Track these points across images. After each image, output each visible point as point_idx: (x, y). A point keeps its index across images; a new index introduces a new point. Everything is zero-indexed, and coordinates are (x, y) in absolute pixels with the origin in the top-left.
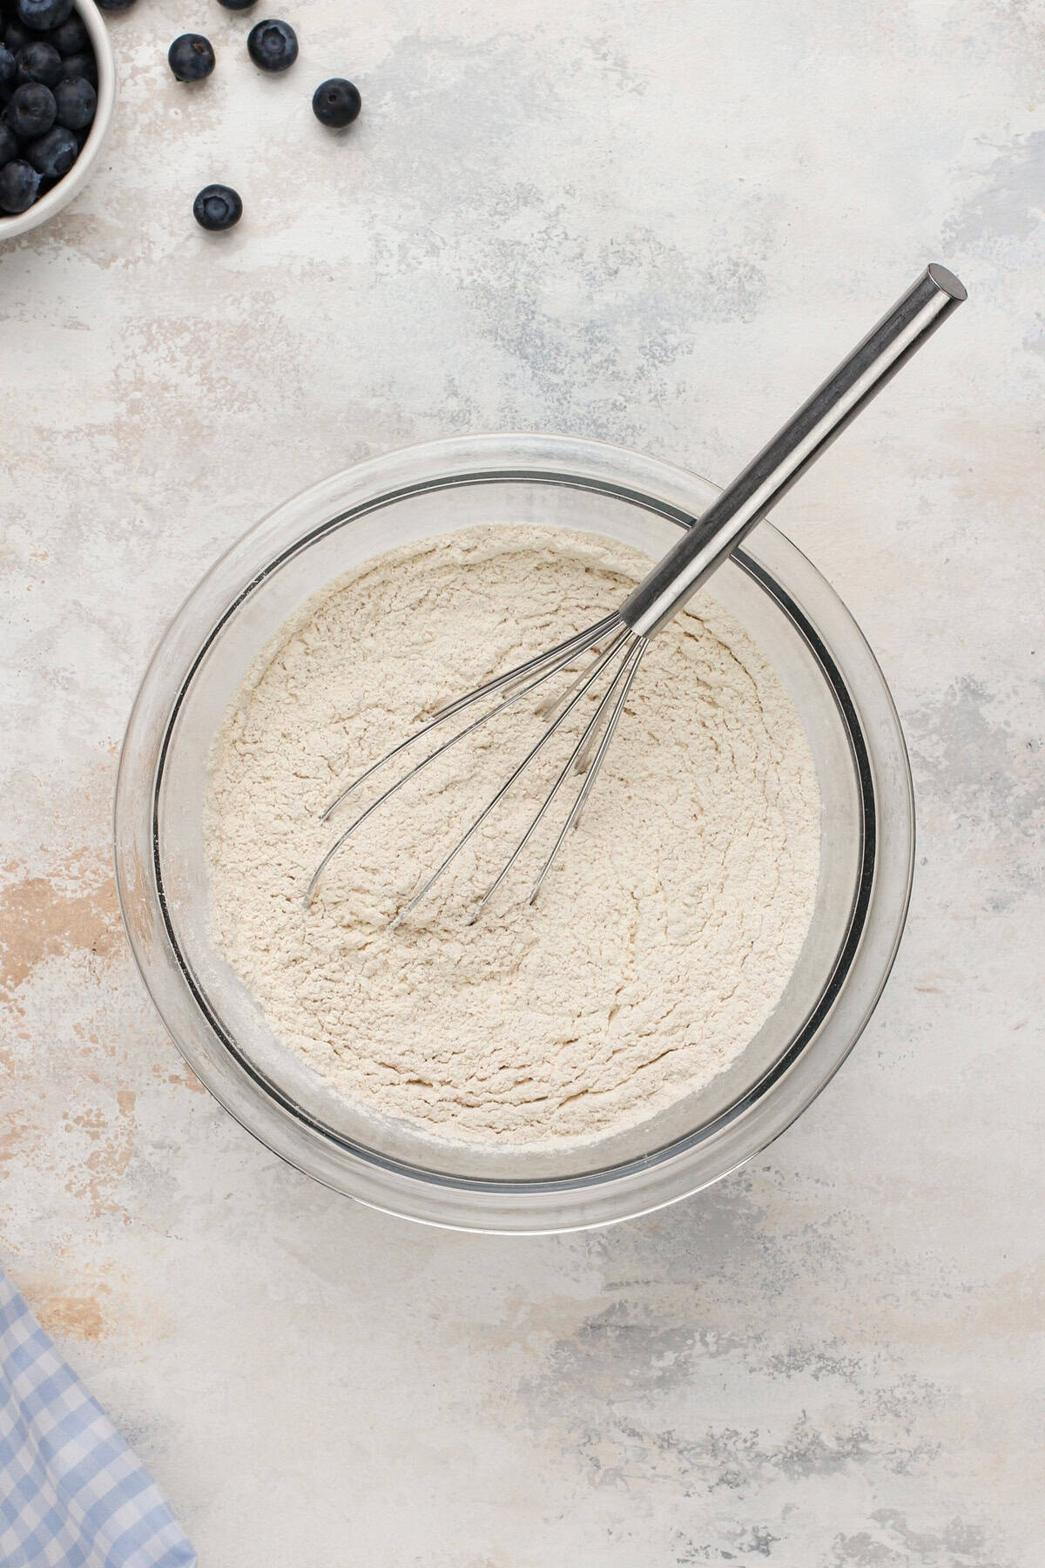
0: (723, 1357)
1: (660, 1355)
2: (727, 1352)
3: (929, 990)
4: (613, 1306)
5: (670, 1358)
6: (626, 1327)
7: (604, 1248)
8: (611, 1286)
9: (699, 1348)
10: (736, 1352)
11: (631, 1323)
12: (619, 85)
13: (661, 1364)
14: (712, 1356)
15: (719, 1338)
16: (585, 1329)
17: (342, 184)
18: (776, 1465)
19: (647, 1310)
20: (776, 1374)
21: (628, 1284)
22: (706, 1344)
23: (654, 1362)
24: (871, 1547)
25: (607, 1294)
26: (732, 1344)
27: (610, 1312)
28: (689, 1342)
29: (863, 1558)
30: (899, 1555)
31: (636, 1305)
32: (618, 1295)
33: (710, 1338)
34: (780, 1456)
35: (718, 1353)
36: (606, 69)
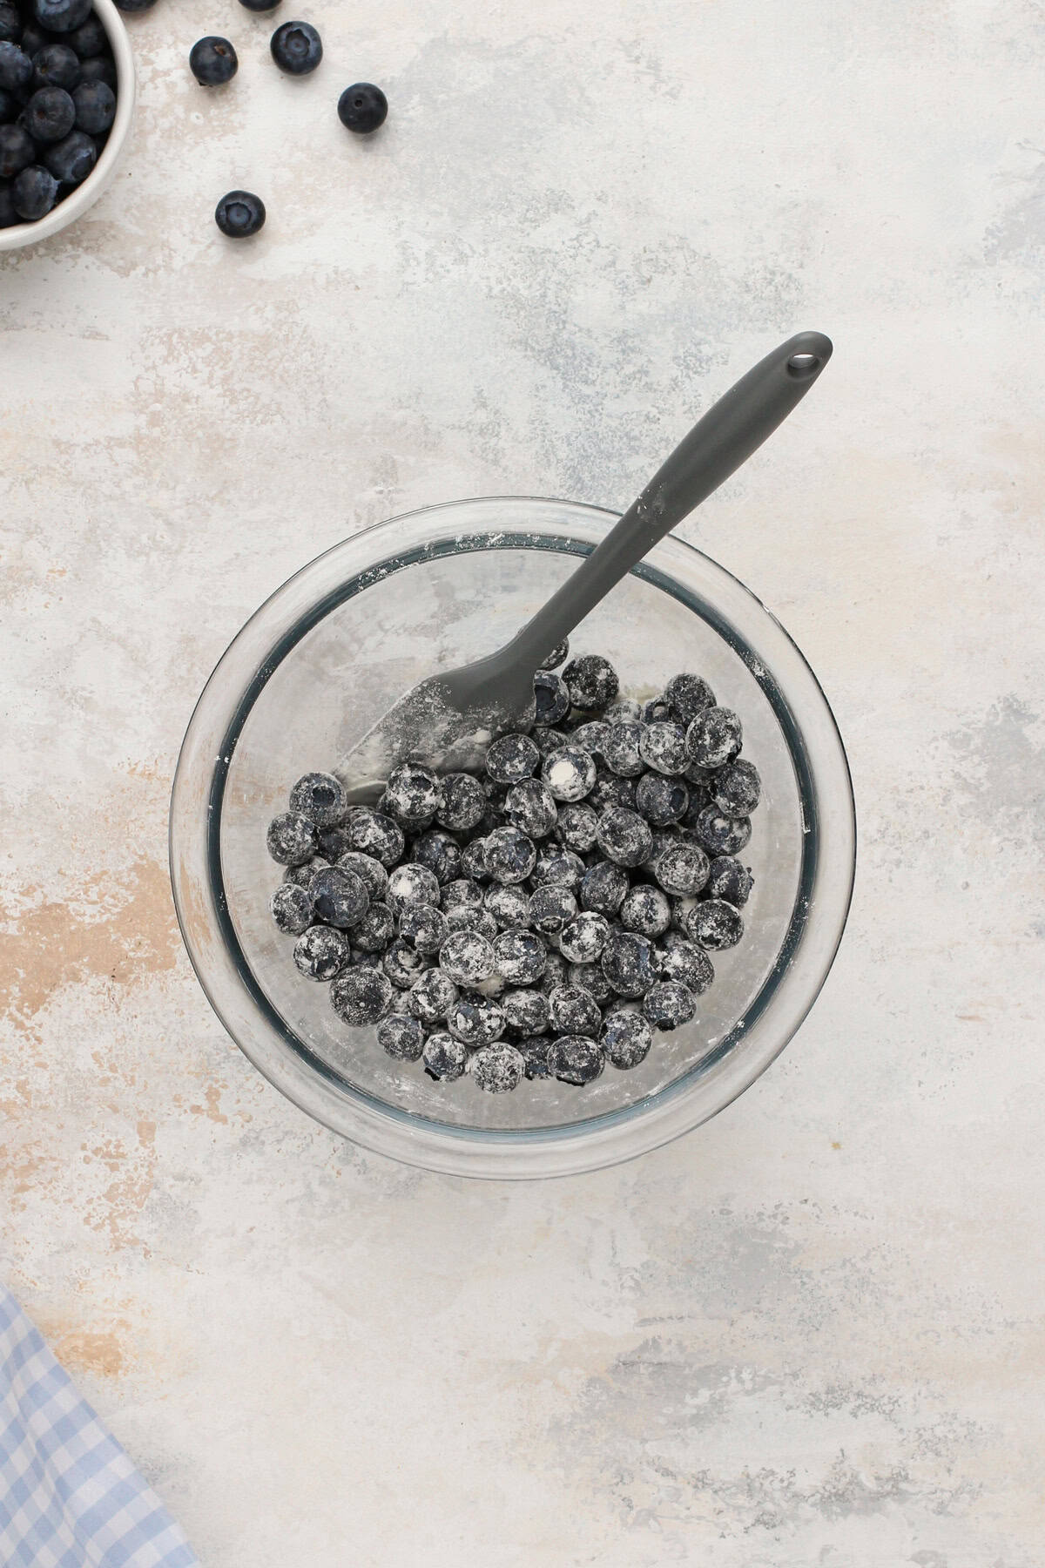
0: (757, 1395)
1: (695, 1393)
2: (763, 1390)
3: (970, 1018)
4: (646, 1343)
5: (704, 1395)
6: (660, 1364)
7: (637, 1282)
8: (644, 1322)
9: (734, 1385)
10: (772, 1390)
11: (665, 1359)
12: (653, 88)
13: (697, 1401)
14: (748, 1393)
15: (755, 1375)
16: (617, 1366)
17: (367, 191)
18: (813, 1505)
19: (680, 1346)
20: (813, 1412)
21: (662, 1319)
22: (741, 1381)
23: (688, 1399)
25: (639, 1330)
26: (768, 1381)
27: (644, 1347)
28: (725, 1379)
31: (670, 1341)
32: (651, 1331)
33: (746, 1375)
34: (819, 1496)
35: (754, 1391)
36: (638, 72)
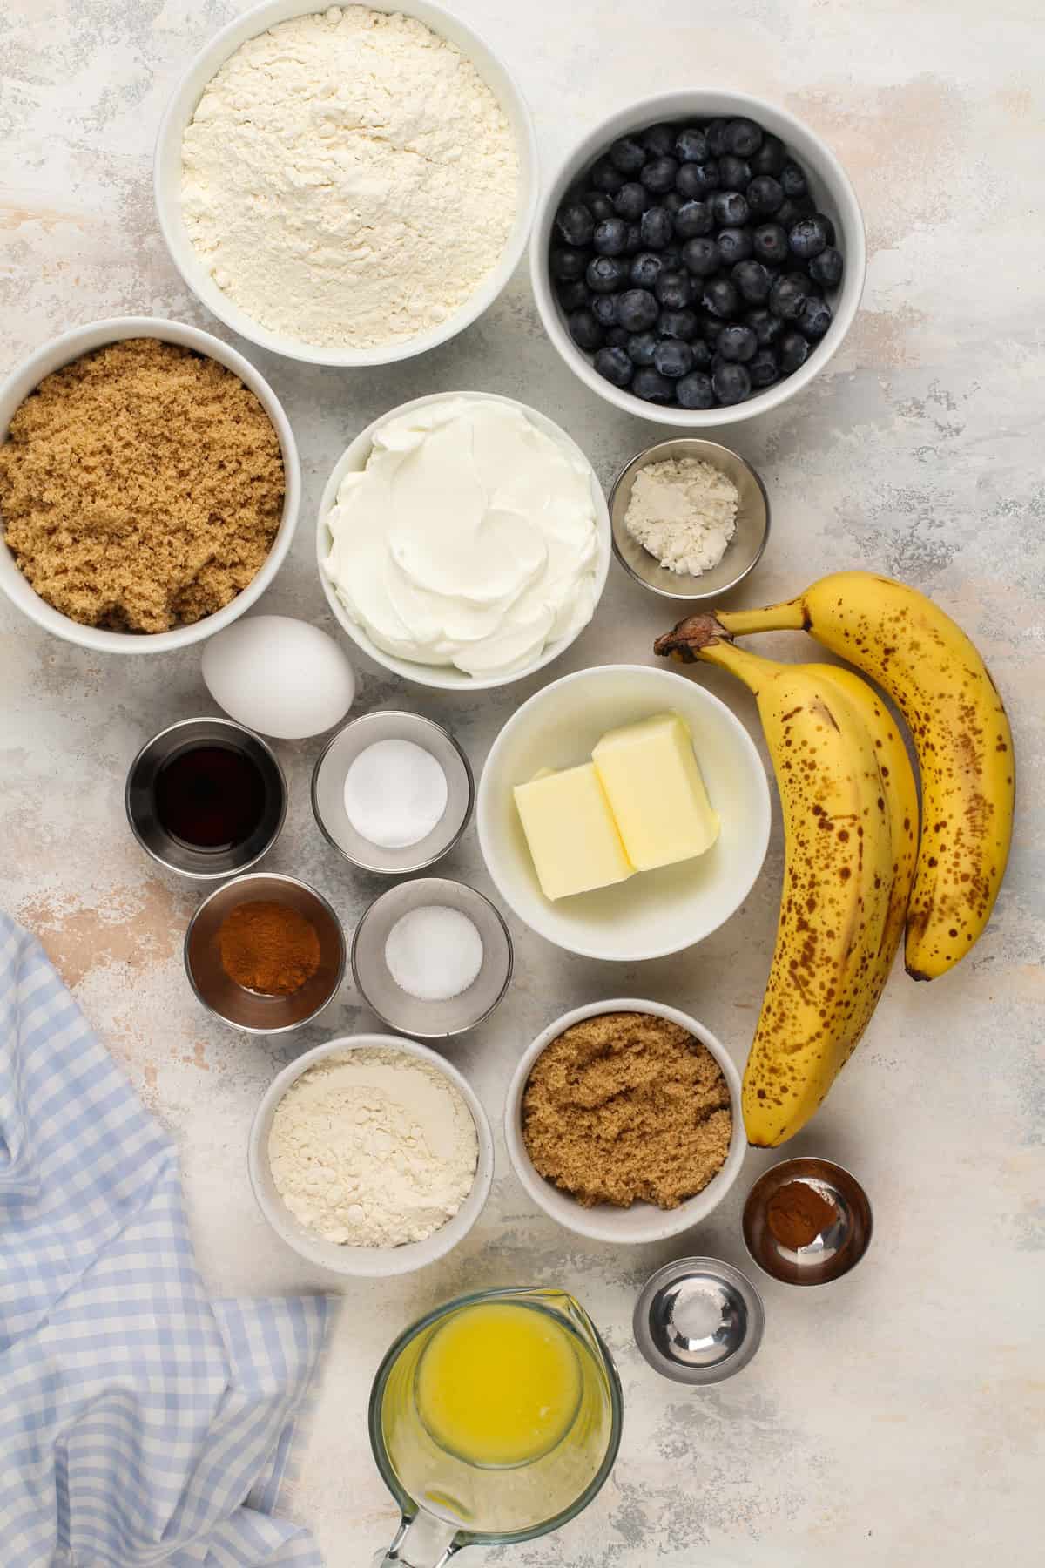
0: (586, 1272)
1: (541, 1270)
2: (589, 1269)
3: (744, 1006)
4: (507, 1234)
5: (548, 1272)
6: (515, 1249)
7: (501, 1191)
8: (505, 1219)
9: (569, 1265)
10: (597, 1270)
11: (520, 1245)
12: (530, 332)
13: (541, 1277)
14: (579, 1271)
15: (584, 1258)
16: (485, 1250)
17: (323, 401)
18: (624, 1352)
19: (532, 1238)
20: (625, 1286)
21: (518, 1217)
22: (575, 1264)
23: (536, 1275)
24: (693, 1415)
25: (502, 1225)
26: (594, 1263)
27: (504, 1238)
28: (563, 1261)
29: (686, 1423)
30: (714, 1421)
31: (523, 1234)
32: (510, 1226)
33: (578, 1258)
34: (628, 1346)
35: (583, 1269)
36: (520, 320)
